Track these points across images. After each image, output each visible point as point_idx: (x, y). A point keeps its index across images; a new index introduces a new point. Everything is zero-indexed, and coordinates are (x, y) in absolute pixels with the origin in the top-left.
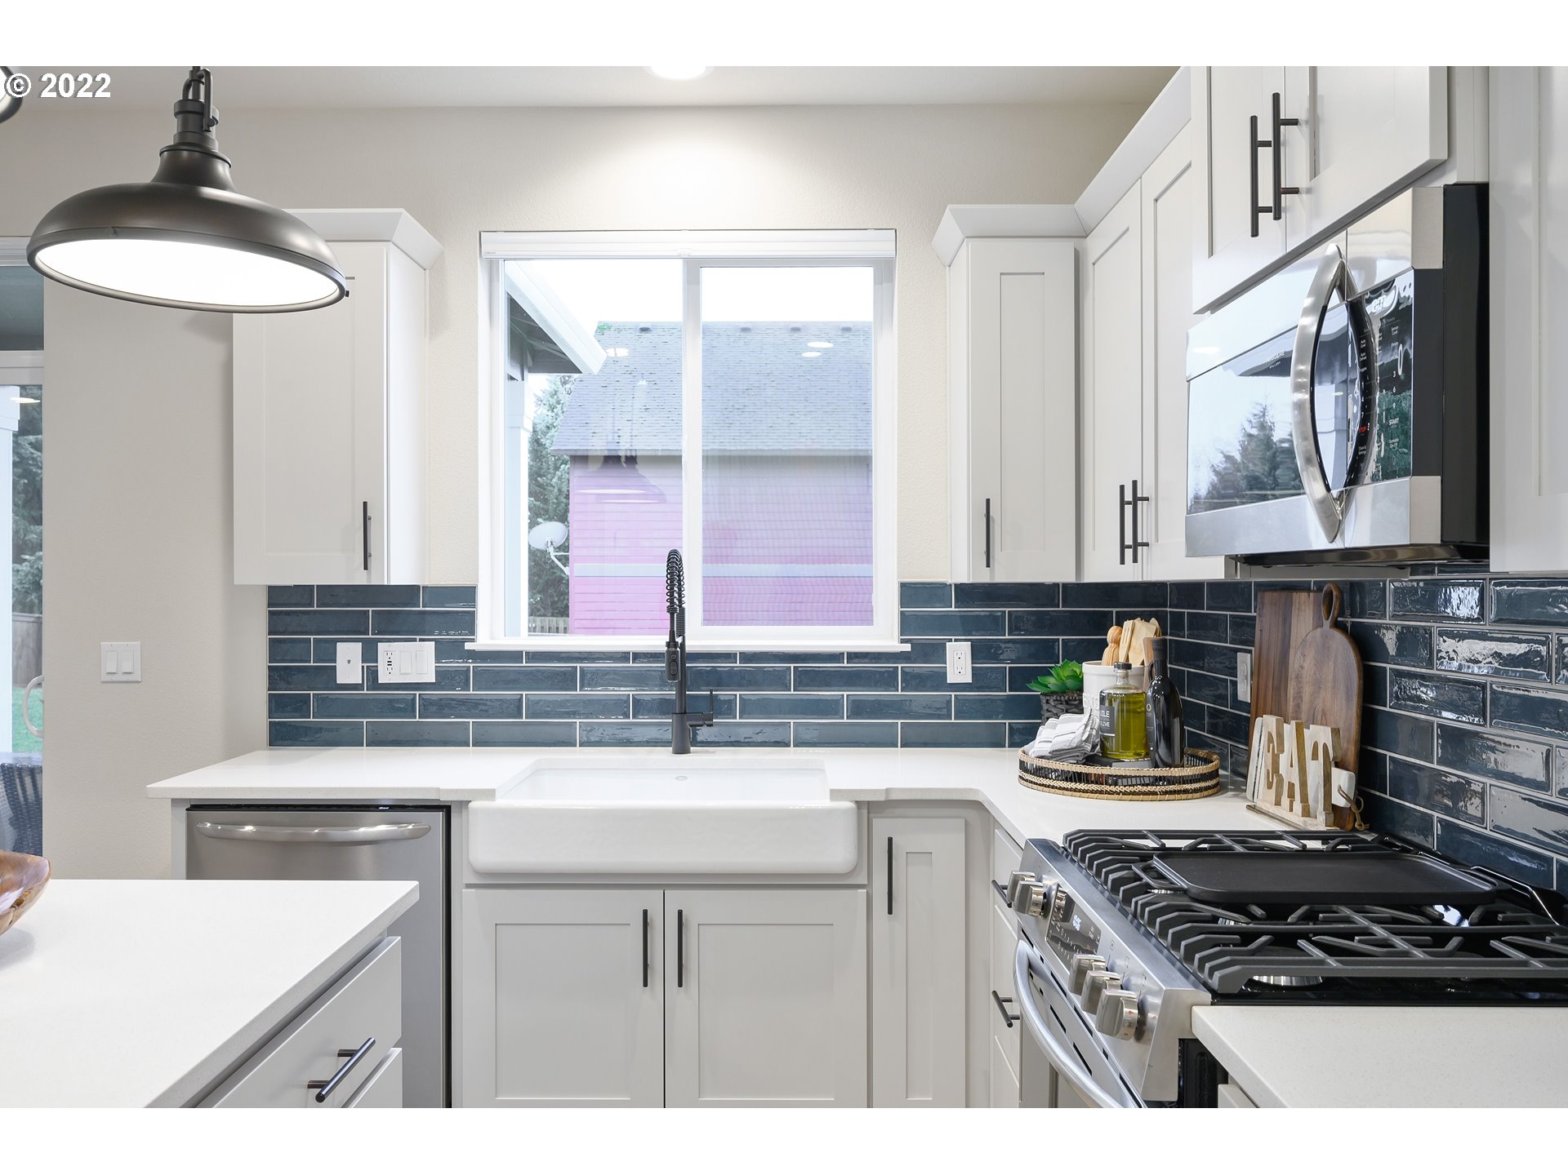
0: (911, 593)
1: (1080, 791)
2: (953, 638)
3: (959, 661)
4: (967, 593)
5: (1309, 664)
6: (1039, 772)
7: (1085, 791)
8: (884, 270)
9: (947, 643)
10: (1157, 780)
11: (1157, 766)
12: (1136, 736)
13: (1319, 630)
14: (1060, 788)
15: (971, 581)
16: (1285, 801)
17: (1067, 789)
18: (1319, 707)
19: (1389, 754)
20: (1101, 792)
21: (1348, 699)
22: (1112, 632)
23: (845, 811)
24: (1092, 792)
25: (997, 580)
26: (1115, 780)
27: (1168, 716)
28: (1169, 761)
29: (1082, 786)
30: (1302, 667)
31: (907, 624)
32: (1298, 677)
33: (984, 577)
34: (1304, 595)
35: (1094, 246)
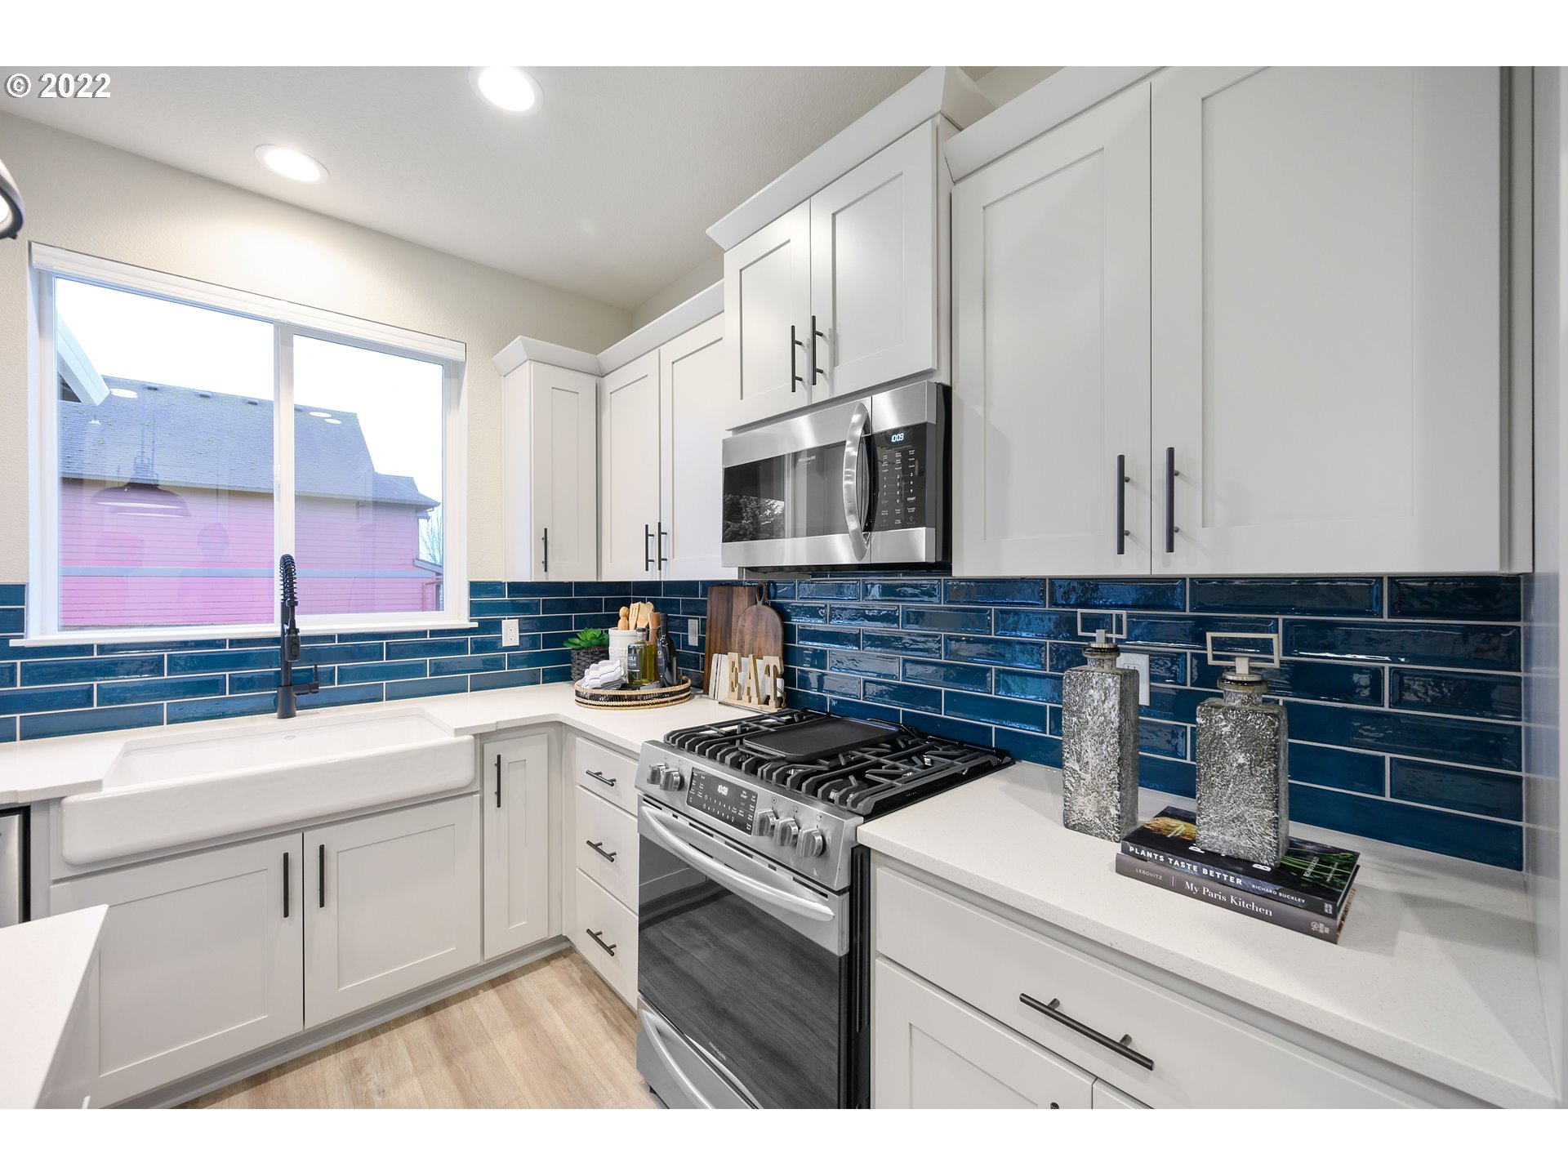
0: (476, 588)
1: (626, 706)
2: (507, 617)
3: (510, 632)
4: (516, 588)
5: (748, 625)
6: (594, 697)
7: (629, 706)
8: (453, 370)
9: (503, 621)
10: (662, 696)
11: (664, 686)
12: (650, 671)
13: (755, 606)
14: (613, 706)
15: (533, 581)
16: (745, 697)
17: (617, 706)
18: (757, 646)
19: (797, 667)
20: (639, 705)
21: (776, 642)
22: (623, 610)
23: (467, 743)
24: (634, 706)
25: (550, 580)
26: (643, 697)
27: (670, 655)
28: (671, 682)
29: (621, 703)
30: (744, 626)
31: (475, 609)
32: (741, 632)
33: (542, 578)
34: (741, 588)
35: (610, 383)
